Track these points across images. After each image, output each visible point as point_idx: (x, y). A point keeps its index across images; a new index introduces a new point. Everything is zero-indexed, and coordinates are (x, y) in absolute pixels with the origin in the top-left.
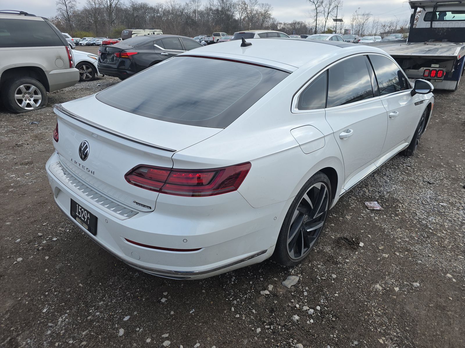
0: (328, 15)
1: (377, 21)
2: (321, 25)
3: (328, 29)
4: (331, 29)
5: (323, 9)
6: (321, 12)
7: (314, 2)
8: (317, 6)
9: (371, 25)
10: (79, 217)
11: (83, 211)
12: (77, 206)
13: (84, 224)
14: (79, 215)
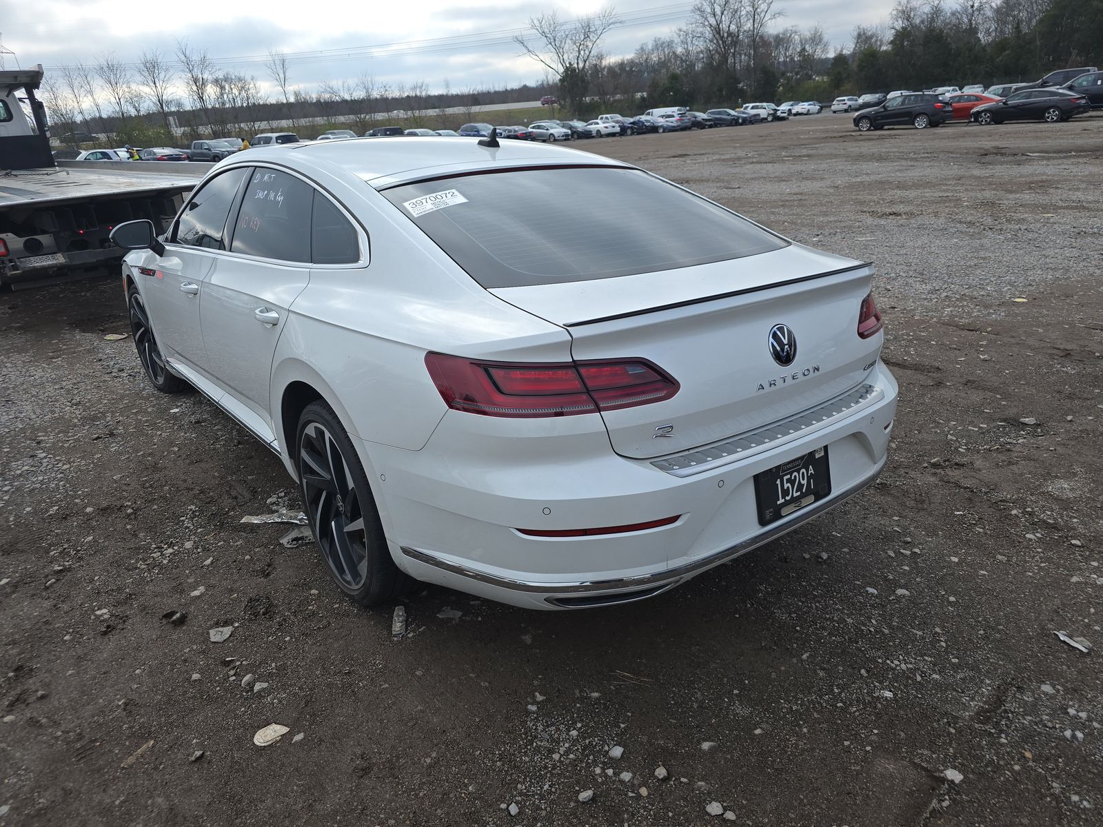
10: (787, 503)
11: (795, 476)
12: (778, 482)
13: (804, 501)
14: (785, 500)
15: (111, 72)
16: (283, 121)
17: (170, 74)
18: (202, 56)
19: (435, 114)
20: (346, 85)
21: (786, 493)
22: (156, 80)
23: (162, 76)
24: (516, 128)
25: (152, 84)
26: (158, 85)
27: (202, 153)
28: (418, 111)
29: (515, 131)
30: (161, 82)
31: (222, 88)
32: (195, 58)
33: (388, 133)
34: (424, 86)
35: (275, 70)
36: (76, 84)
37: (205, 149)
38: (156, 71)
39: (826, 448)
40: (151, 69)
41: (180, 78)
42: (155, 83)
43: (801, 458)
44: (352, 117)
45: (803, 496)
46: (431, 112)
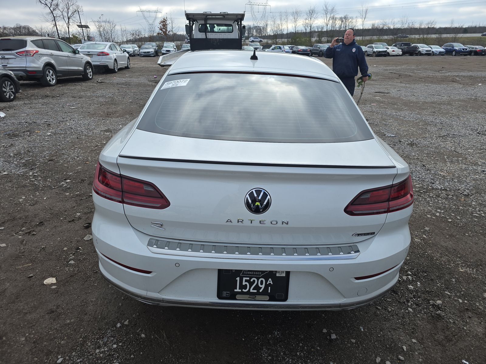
0: (69, 20)
1: (125, 29)
2: (63, 30)
3: (74, 36)
4: (76, 35)
5: (61, 13)
6: (59, 17)
7: (46, 4)
8: (52, 9)
9: (119, 33)
10: (242, 293)
11: (254, 281)
12: (238, 279)
13: (258, 297)
14: (242, 291)
15: (296, 14)
16: (358, 37)
17: (318, 15)
18: (333, 8)
19: (436, 37)
20: (393, 22)
21: (242, 287)
22: (312, 18)
23: (314, 16)
24: (477, 47)
25: (310, 19)
26: (312, 19)
27: (316, 49)
28: (426, 35)
29: (476, 48)
30: (313, 18)
31: (342, 21)
32: (330, 8)
33: (403, 45)
34: (434, 23)
35: (362, 14)
36: (283, 19)
37: (318, 48)
38: (313, 14)
39: (288, 273)
40: (312, 13)
41: (322, 17)
42: (311, 19)
43: (263, 272)
44: (391, 37)
45: (258, 293)
46: (434, 36)
